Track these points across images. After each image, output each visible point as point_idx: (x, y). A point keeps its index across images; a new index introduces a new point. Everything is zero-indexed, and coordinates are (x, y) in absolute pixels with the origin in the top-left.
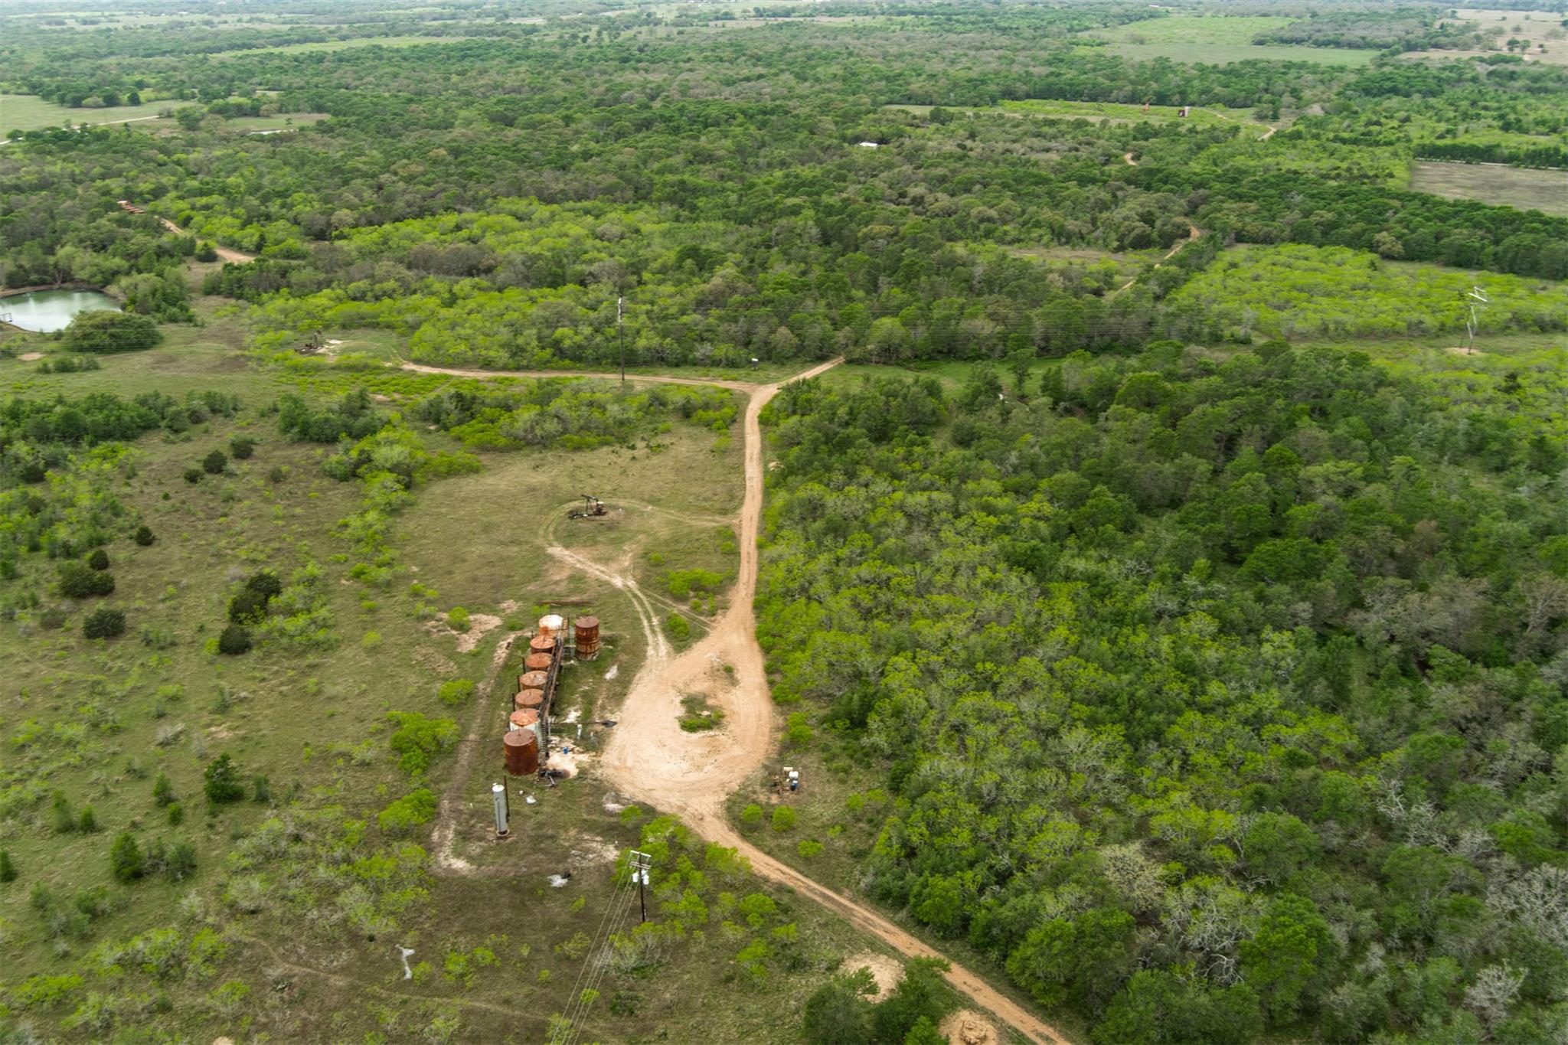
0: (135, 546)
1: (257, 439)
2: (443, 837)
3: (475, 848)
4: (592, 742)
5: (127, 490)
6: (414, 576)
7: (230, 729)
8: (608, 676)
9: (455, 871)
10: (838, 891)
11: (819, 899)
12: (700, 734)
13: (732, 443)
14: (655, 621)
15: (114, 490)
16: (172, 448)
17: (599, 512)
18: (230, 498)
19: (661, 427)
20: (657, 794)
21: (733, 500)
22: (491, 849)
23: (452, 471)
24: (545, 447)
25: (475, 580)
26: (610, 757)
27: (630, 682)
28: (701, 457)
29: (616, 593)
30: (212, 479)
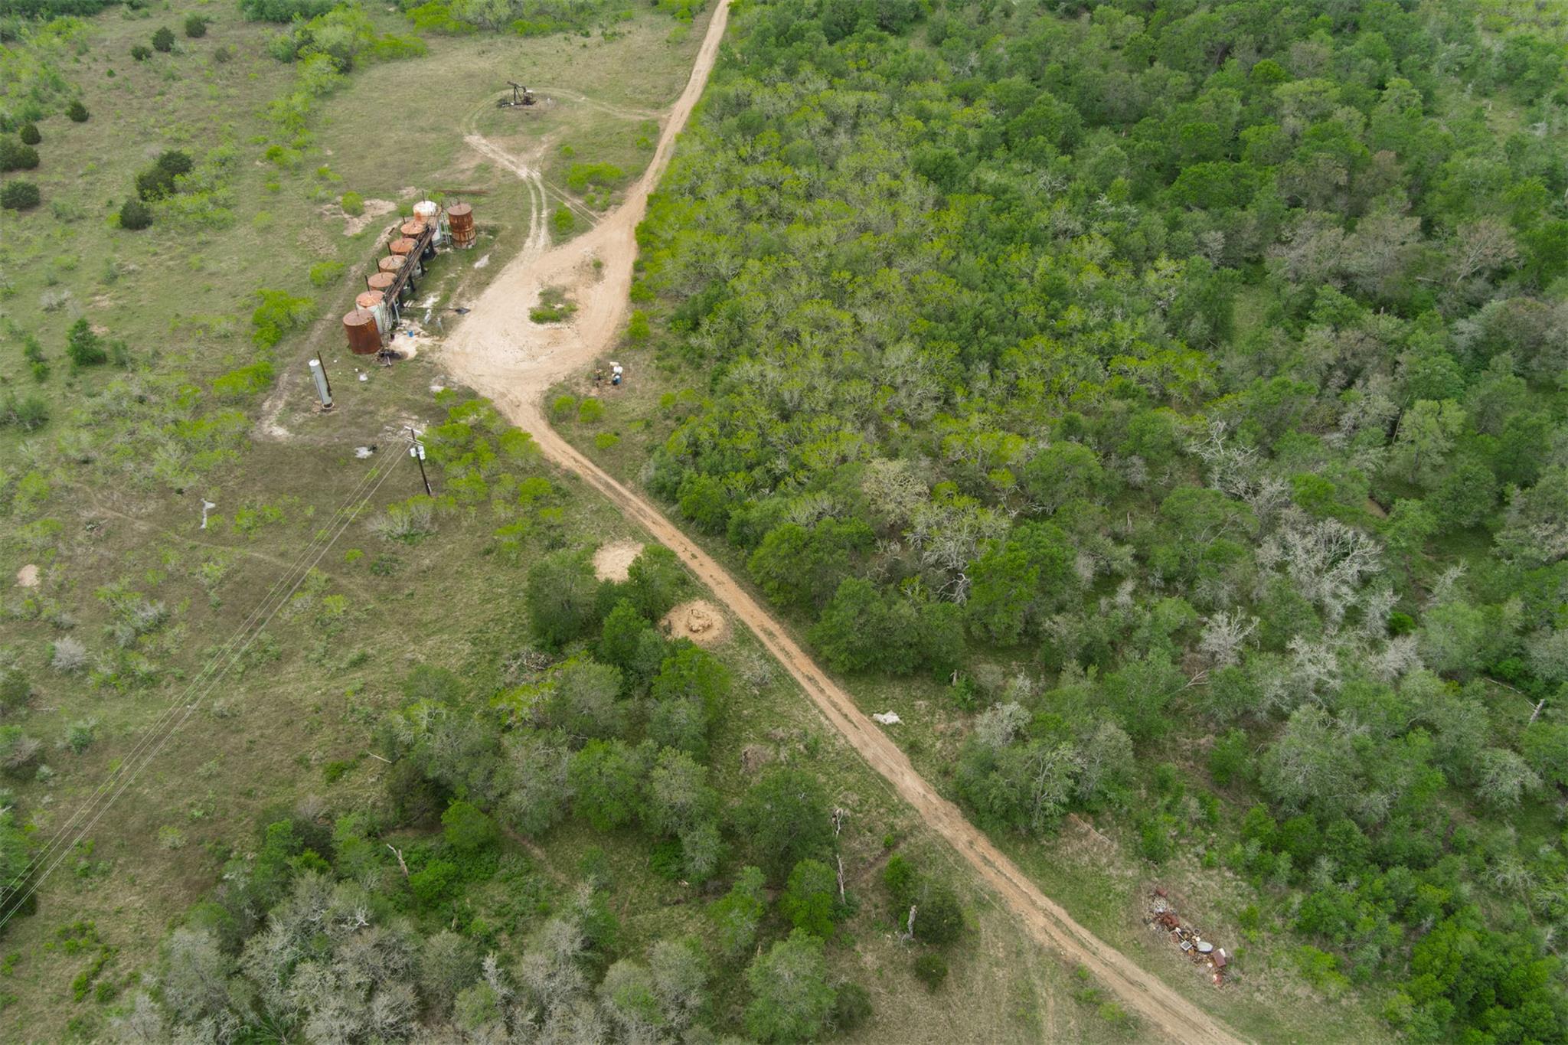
0: (70, 122)
1: (213, 18)
2: (273, 407)
3: (298, 418)
4: (440, 328)
5: (77, 66)
6: (326, 159)
7: (112, 298)
8: (477, 265)
9: (274, 438)
10: (622, 482)
11: (601, 487)
12: (547, 326)
13: (692, 34)
14: (545, 213)
15: (62, 65)
16: (132, 25)
17: (528, 101)
18: (172, 77)
19: (623, 13)
20: (483, 380)
21: (673, 93)
22: (313, 419)
23: (398, 54)
24: (498, 31)
25: (384, 165)
26: (452, 342)
27: (497, 272)
28: (654, 48)
29: (518, 183)
30: (159, 57)
